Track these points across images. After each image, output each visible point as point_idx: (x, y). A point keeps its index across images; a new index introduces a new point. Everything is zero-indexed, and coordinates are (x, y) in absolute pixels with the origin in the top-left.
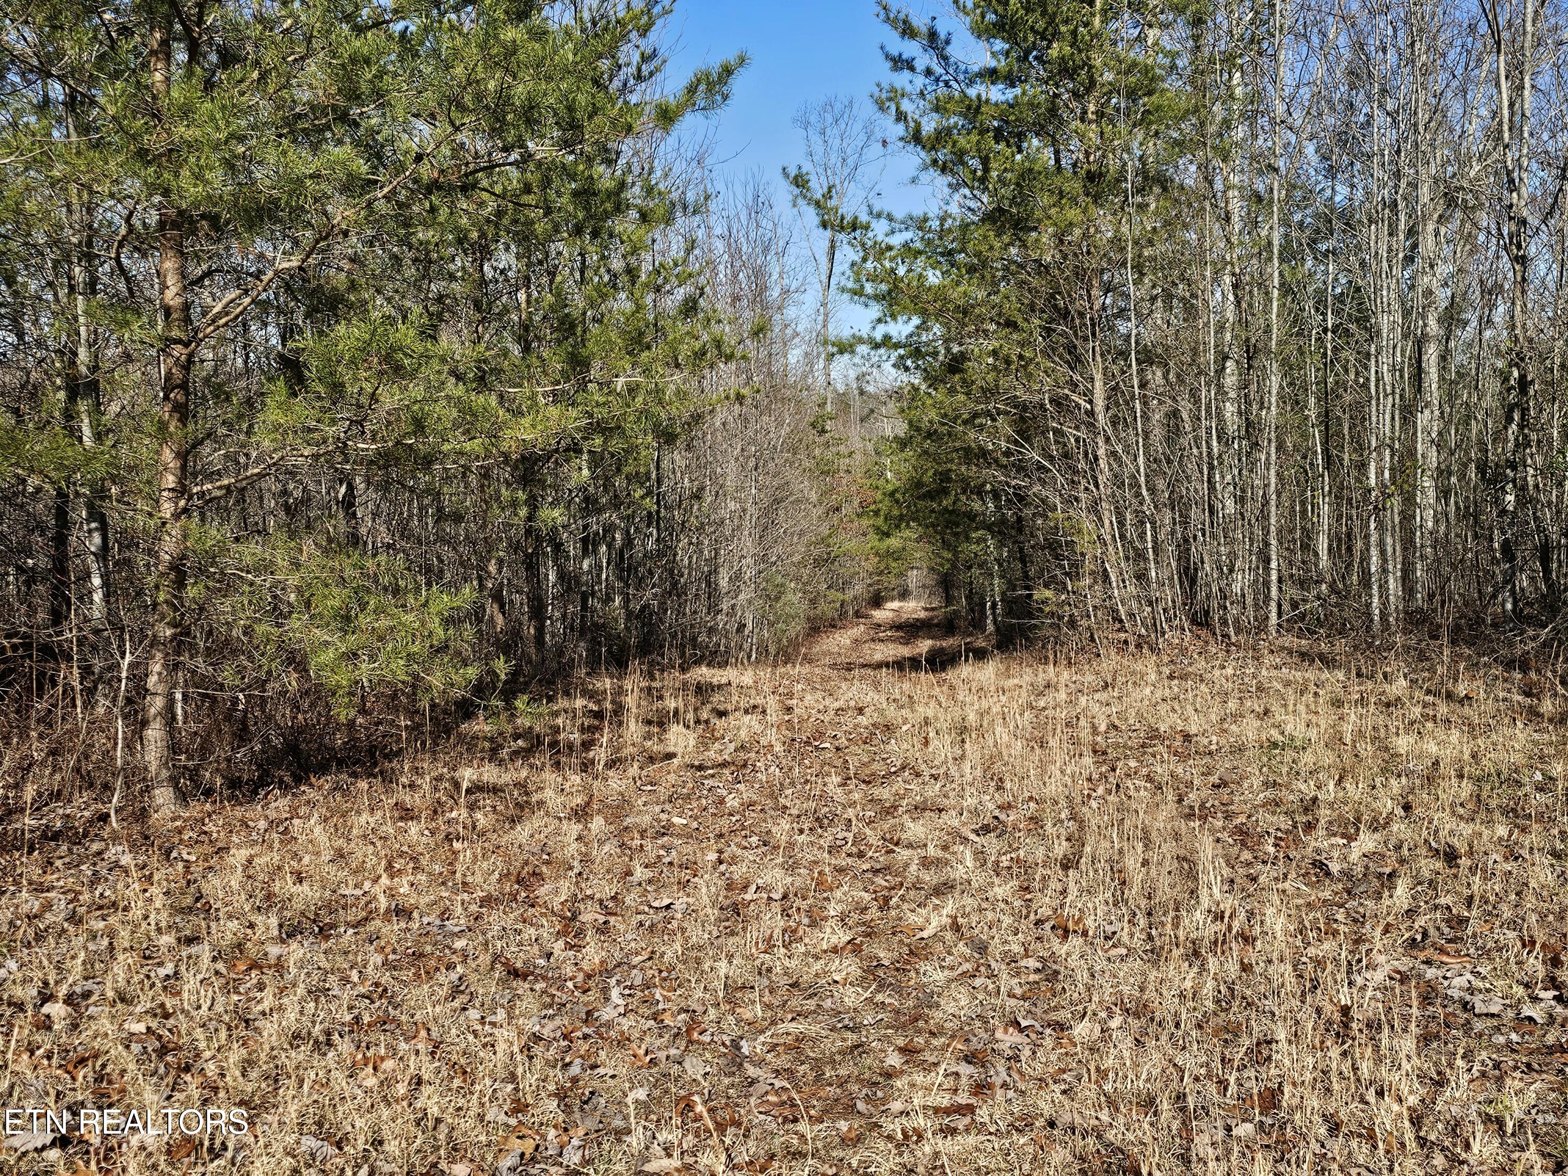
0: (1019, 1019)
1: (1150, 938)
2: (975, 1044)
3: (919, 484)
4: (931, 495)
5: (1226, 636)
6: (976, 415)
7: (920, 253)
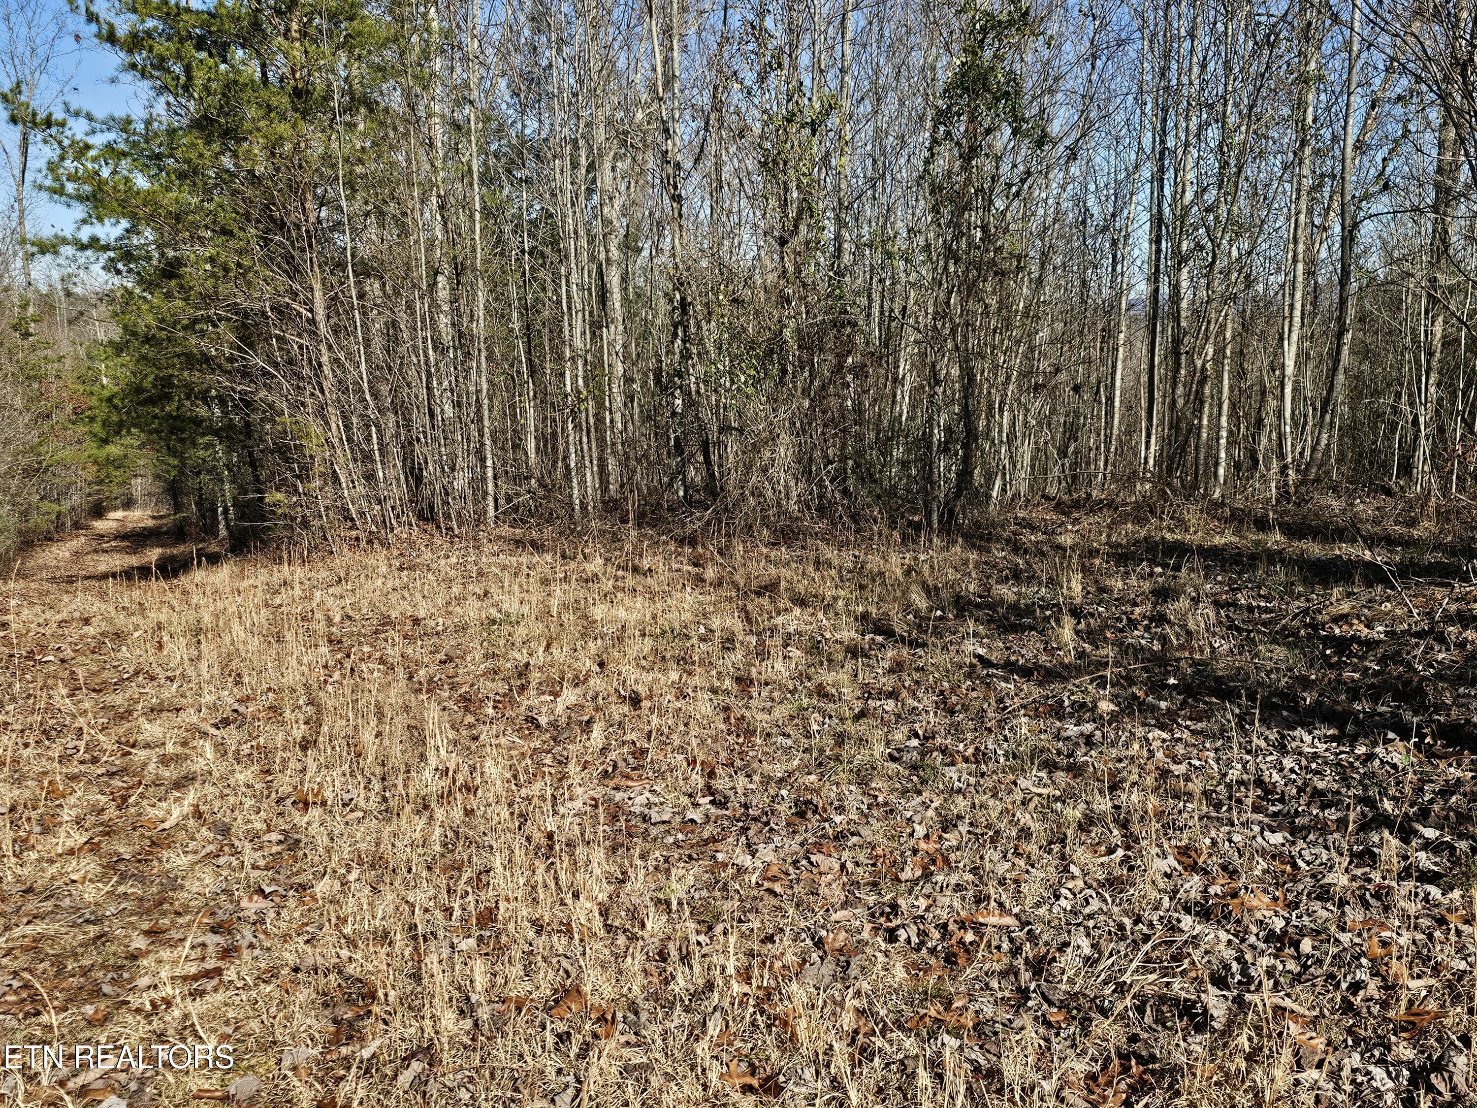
0: (264, 887)
1: (385, 799)
2: (221, 915)
3: (139, 390)
4: (151, 401)
5: (450, 529)
6: (195, 321)
7: (124, 154)
